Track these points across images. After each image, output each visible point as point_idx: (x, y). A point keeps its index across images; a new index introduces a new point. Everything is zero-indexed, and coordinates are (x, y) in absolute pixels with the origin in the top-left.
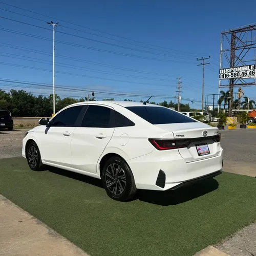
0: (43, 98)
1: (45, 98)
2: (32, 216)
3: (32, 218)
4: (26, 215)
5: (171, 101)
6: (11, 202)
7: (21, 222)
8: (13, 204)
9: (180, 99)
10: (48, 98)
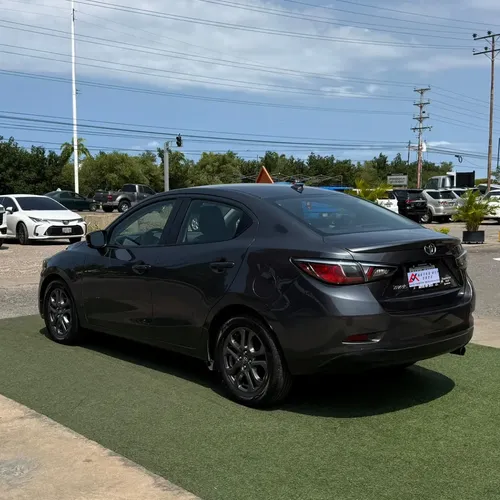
0: (47, 154)
1: (52, 154)
2: (109, 451)
3: (111, 455)
4: (93, 447)
5: (399, 157)
6: (52, 421)
7: (89, 461)
8: (58, 425)
9: (424, 150)
10: (59, 153)
